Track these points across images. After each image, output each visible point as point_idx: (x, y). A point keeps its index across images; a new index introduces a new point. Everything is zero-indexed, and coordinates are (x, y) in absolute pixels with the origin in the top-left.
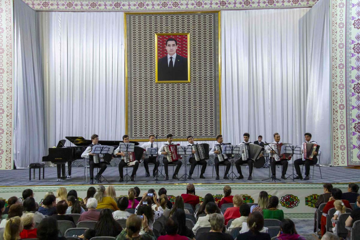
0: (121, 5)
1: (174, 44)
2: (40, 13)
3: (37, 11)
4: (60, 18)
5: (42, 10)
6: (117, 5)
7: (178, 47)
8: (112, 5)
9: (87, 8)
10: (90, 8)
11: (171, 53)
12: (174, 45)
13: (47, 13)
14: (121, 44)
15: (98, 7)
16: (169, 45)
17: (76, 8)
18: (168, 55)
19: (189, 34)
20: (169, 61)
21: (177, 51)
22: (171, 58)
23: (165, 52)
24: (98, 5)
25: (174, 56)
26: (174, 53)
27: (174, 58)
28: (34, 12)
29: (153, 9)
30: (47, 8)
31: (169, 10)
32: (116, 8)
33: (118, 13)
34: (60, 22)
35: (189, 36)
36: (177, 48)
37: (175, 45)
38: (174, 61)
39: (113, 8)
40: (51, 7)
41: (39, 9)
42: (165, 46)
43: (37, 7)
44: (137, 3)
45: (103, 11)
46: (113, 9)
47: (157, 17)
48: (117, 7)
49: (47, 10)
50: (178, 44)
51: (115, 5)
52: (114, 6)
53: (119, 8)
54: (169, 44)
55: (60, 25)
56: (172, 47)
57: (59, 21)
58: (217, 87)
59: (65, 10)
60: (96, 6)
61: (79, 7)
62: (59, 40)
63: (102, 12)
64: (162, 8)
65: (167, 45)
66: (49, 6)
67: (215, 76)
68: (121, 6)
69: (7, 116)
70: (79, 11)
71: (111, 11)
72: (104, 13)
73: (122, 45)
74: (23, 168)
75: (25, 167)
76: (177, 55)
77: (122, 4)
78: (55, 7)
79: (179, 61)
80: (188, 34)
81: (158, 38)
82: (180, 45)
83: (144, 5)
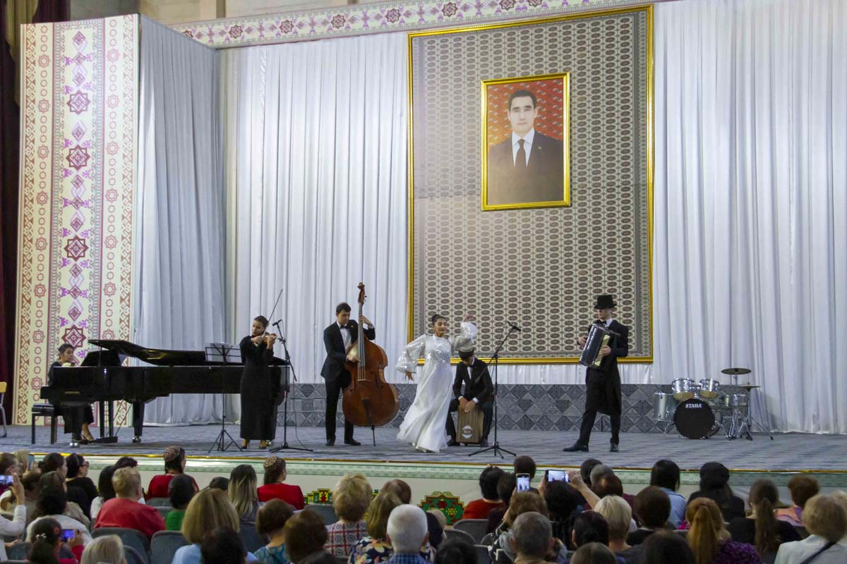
0: (402, 13)
1: (528, 105)
2: (223, 51)
3: (218, 49)
4: (264, 62)
5: (228, 46)
6: (393, 15)
7: (540, 112)
8: (381, 17)
9: (324, 29)
10: (330, 29)
11: (521, 128)
12: (529, 107)
13: (236, 51)
14: (399, 113)
15: (348, 25)
16: (517, 109)
17: (300, 32)
18: (514, 134)
19: (568, 74)
20: (516, 149)
21: (535, 123)
22: (521, 142)
23: (506, 126)
24: (349, 21)
25: (529, 138)
26: (530, 129)
27: (528, 143)
28: (209, 52)
29: (479, 16)
30: (239, 39)
31: (518, 16)
32: (389, 24)
33: (393, 35)
34: (264, 70)
35: (566, 80)
36: (536, 116)
37: (532, 106)
38: (528, 149)
39: (384, 23)
40: (248, 37)
41: (221, 43)
42: (506, 111)
43: (219, 40)
44: (439, 5)
45: (361, 33)
46: (384, 26)
47: (487, 36)
48: (391, 21)
49: (240, 45)
50: (540, 103)
51: (387, 16)
52: (386, 19)
53: (397, 23)
54: (516, 106)
55: (263, 78)
56: (523, 114)
57: (262, 68)
58: (642, 216)
59: (276, 39)
60: (345, 24)
61: (305, 31)
62: (262, 112)
63: (358, 36)
64: (500, 11)
65: (512, 108)
66: (244, 33)
67: (637, 186)
68: (402, 17)
69: (122, 300)
70: (306, 39)
71: (380, 30)
72: (363, 38)
73: (401, 115)
74: (155, 424)
75: (158, 423)
76: (536, 132)
77: (404, 12)
78: (255, 35)
79: (540, 148)
80: (566, 74)
81: (488, 91)
82: (544, 106)
83: (457, 9)
